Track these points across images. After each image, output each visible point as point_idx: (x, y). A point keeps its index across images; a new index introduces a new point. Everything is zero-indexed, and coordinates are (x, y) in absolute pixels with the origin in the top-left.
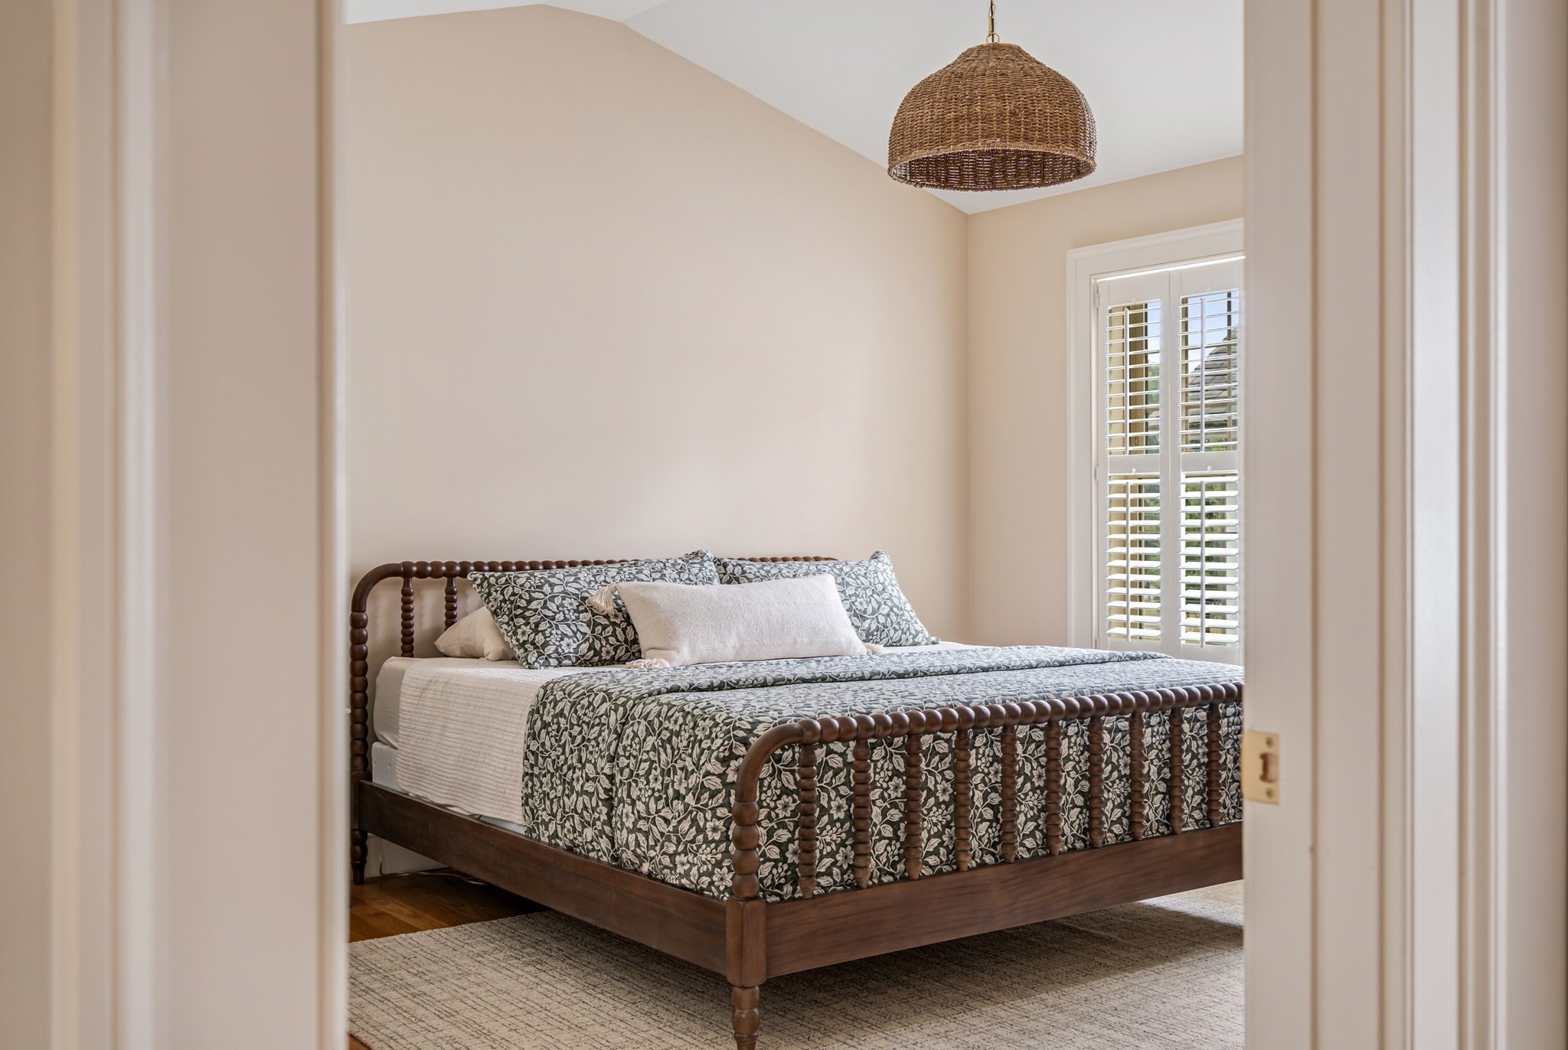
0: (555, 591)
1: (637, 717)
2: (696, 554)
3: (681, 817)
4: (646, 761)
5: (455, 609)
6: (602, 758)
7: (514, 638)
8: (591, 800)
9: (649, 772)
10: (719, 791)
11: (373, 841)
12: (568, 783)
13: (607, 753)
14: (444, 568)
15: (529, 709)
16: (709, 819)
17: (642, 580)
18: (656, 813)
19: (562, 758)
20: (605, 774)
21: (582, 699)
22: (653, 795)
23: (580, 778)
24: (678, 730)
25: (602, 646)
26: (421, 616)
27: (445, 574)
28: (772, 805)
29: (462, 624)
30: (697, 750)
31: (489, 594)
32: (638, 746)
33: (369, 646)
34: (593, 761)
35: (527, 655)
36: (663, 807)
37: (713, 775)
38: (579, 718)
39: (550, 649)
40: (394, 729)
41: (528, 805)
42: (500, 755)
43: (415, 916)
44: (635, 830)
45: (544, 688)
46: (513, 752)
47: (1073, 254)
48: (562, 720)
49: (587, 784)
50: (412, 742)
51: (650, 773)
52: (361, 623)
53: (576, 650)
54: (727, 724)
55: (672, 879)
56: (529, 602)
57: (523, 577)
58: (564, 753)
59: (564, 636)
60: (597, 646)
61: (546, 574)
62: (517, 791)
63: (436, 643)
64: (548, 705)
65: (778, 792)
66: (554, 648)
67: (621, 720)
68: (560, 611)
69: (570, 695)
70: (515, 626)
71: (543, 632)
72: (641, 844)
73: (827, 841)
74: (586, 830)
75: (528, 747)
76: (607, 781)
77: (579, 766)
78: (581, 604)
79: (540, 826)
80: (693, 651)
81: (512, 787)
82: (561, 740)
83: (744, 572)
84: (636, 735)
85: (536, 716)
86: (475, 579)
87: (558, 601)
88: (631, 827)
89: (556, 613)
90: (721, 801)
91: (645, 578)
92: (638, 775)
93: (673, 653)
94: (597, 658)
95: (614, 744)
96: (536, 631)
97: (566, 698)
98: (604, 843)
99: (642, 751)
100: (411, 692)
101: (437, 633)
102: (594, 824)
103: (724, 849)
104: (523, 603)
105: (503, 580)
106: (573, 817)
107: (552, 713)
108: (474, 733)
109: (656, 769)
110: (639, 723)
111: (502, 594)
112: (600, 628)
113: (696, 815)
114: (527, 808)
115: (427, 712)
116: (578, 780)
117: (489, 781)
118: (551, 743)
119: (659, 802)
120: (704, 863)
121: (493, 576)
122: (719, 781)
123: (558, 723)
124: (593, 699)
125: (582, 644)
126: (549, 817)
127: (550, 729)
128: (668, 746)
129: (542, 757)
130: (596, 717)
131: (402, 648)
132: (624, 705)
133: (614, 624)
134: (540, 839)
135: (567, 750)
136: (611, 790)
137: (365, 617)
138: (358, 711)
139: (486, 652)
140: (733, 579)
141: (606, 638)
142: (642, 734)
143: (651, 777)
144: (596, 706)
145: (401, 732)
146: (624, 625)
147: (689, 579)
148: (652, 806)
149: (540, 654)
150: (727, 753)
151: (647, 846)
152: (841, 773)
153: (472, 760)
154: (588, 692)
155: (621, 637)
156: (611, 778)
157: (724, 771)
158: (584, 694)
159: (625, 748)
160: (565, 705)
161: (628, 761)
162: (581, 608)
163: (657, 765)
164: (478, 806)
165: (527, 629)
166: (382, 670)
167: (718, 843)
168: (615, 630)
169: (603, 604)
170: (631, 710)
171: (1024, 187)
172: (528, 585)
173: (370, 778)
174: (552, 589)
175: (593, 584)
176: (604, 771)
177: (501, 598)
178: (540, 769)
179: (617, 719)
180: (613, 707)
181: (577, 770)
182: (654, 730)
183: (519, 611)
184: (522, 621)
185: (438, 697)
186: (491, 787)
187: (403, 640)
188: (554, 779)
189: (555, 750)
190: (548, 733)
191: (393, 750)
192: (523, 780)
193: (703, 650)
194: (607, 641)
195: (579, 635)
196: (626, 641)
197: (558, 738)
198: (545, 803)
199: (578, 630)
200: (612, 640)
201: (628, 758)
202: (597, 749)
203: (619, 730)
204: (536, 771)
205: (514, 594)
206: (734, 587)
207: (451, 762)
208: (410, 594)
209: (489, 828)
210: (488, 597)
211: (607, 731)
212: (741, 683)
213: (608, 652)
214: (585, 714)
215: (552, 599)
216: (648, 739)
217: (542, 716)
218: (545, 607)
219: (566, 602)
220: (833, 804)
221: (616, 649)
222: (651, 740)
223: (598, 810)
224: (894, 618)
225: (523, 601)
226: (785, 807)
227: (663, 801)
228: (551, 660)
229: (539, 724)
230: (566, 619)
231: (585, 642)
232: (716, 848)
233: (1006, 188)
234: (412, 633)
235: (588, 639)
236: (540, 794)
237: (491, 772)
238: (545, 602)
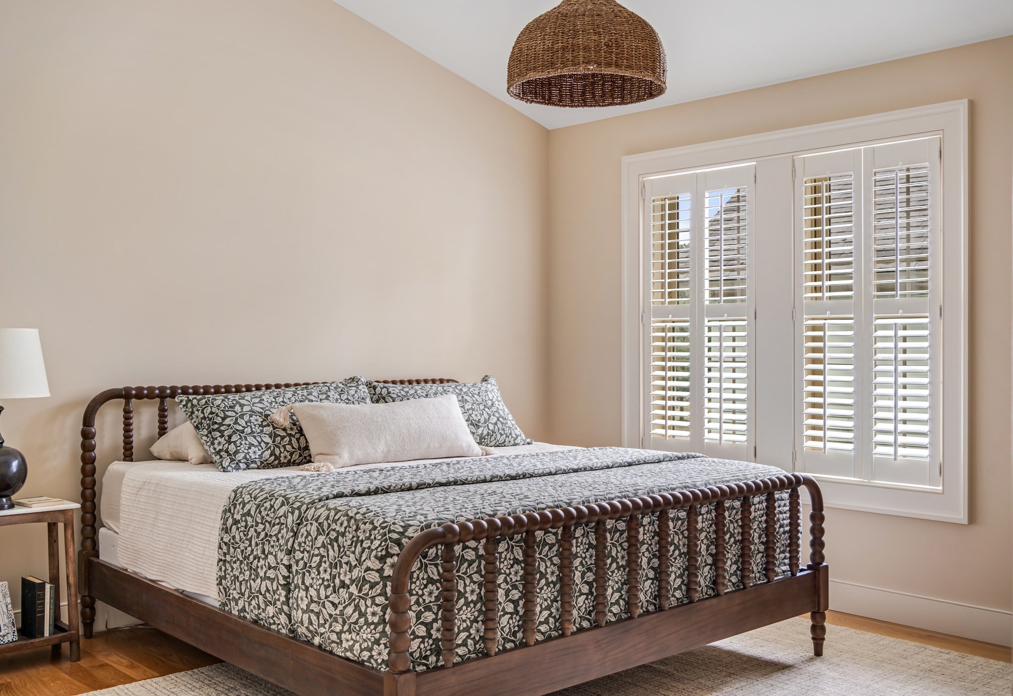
0: (244, 410)
1: (310, 519)
2: (353, 379)
3: (347, 603)
4: (317, 555)
5: (166, 422)
6: (282, 551)
7: (212, 447)
8: (272, 584)
9: (319, 565)
10: (377, 583)
11: (100, 605)
12: (254, 570)
13: (286, 547)
14: (157, 392)
15: (222, 509)
16: (369, 605)
17: (312, 401)
18: (326, 598)
19: (249, 549)
20: (284, 565)
21: (265, 502)
22: (323, 583)
23: (264, 567)
24: (343, 531)
25: (281, 452)
26: (139, 428)
27: (158, 396)
28: (420, 592)
29: (171, 434)
30: (359, 549)
31: (192, 413)
32: (311, 543)
33: (97, 452)
34: (274, 554)
35: (222, 461)
36: (331, 594)
37: (373, 570)
38: (263, 518)
39: (240, 456)
40: (116, 518)
41: (221, 585)
42: (199, 544)
43: (132, 667)
44: (308, 610)
45: (235, 491)
46: (210, 541)
47: (627, 160)
48: (249, 519)
49: (269, 572)
50: (130, 530)
51: (321, 566)
52: (90, 436)
53: (261, 456)
54: (384, 528)
55: (339, 651)
56: (224, 419)
57: (219, 399)
58: (250, 545)
59: (251, 446)
60: (277, 452)
61: (237, 397)
62: (213, 573)
63: (151, 449)
64: (238, 506)
65: (425, 582)
66: (243, 455)
67: (297, 521)
68: (248, 426)
69: (255, 498)
70: (212, 438)
71: (235, 442)
72: (313, 622)
73: (463, 619)
74: (268, 608)
75: (222, 539)
76: (285, 570)
77: (263, 556)
78: (264, 420)
79: (231, 602)
80: (351, 456)
81: (209, 569)
82: (248, 535)
83: (389, 393)
84: (309, 534)
85: (228, 514)
86: (181, 401)
87: (246, 418)
88: (305, 608)
89: (245, 428)
90: (379, 591)
91: (314, 399)
92: (310, 567)
93: (337, 458)
94: (277, 462)
95: (291, 540)
96: (229, 442)
97: (252, 501)
98: (283, 619)
99: (314, 547)
100: (129, 491)
101: (152, 441)
102: (275, 604)
103: (381, 630)
104: (219, 420)
105: (203, 401)
106: (257, 597)
107: (241, 513)
108: (179, 525)
109: (325, 562)
110: (311, 524)
111: (203, 412)
112: (279, 438)
113: (358, 602)
114: (221, 587)
115: (142, 507)
116: (262, 568)
117: (191, 564)
118: (240, 537)
119: (328, 590)
120: (365, 641)
121: (195, 398)
122: (377, 575)
123: (246, 521)
124: (274, 503)
125: (265, 451)
126: (239, 596)
127: (239, 525)
128: (335, 544)
129: (233, 547)
130: (276, 518)
131: (124, 454)
132: (299, 508)
133: (290, 435)
134: (231, 612)
135: (253, 543)
136: (289, 577)
137: (93, 430)
138: (88, 504)
139: (189, 458)
140: (378, 399)
141: (284, 446)
142: (314, 533)
143: (321, 569)
144: (276, 509)
145: (121, 521)
146: (298, 436)
147: (347, 399)
148: (323, 593)
149: (232, 460)
150: (384, 553)
151: (318, 624)
152: (474, 564)
153: (177, 546)
154: (270, 496)
155: (296, 445)
156: (289, 567)
157: (382, 567)
158: (267, 498)
159: (300, 544)
160: (251, 507)
161: (302, 555)
162: (265, 423)
163: (326, 559)
164: (182, 583)
165: (222, 440)
166: (107, 472)
167: (377, 625)
168: (291, 440)
169: (282, 420)
170: (305, 513)
171: (608, 105)
172: (223, 405)
173: (97, 556)
174: (242, 409)
175: (274, 404)
176: (283, 562)
177: (202, 416)
178: (231, 557)
179: (293, 520)
180: (290, 510)
181: (261, 560)
182: (323, 531)
183: (216, 426)
184: (218, 434)
185: (151, 495)
186: (193, 568)
187: (124, 448)
188: (242, 566)
189: (243, 542)
190: (238, 529)
191: (116, 535)
192: (218, 565)
193: (359, 454)
194: (285, 448)
195: (263, 444)
196: (299, 448)
197: (245, 533)
198: (235, 584)
199: (262, 440)
200: (289, 447)
201: (302, 552)
202: (277, 544)
203: (295, 529)
204: (228, 558)
205: (212, 413)
206: (381, 406)
207: (161, 547)
208: (130, 412)
209: (191, 602)
210: (191, 415)
211: (285, 530)
212: (392, 488)
213: (285, 457)
214: (268, 515)
215: (242, 416)
216: (319, 537)
217: (233, 515)
218: (236, 423)
219: (253, 419)
220: (468, 589)
221: (291, 455)
222: (321, 539)
223: (278, 592)
224: (500, 425)
225: (219, 418)
226: (430, 593)
227: (331, 588)
228: (241, 465)
229: (230, 521)
230: (252, 432)
231: (267, 450)
232: (375, 629)
233: (594, 106)
234: (132, 442)
235: (270, 448)
236: (231, 577)
237: (193, 557)
238: (237, 419)
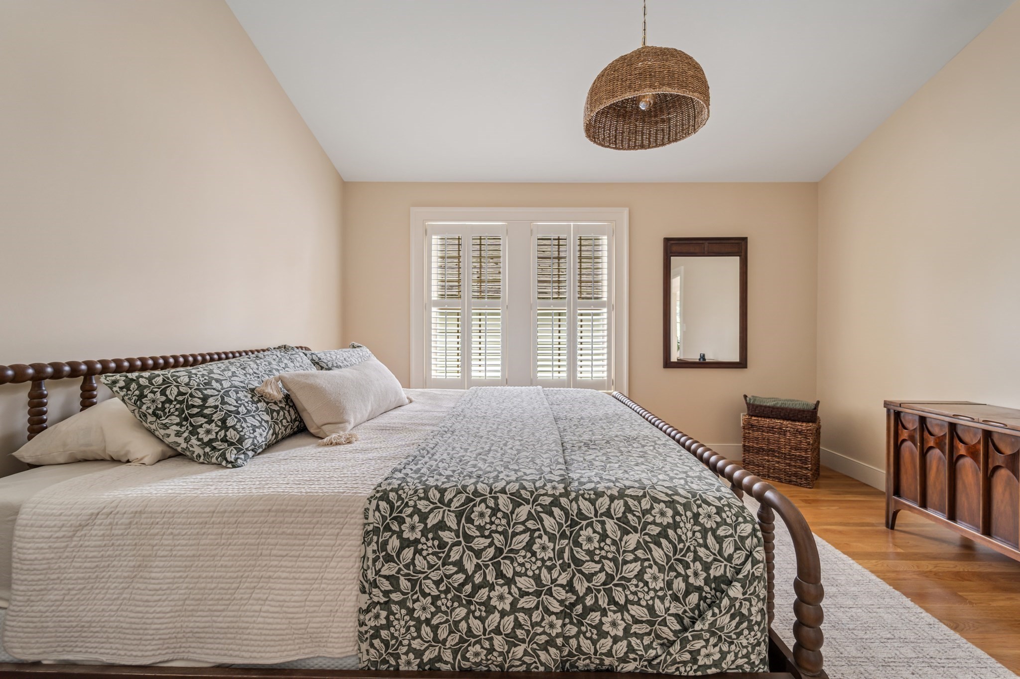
0: (224, 386)
2: (285, 347)
3: (723, 612)
4: (631, 561)
5: (43, 414)
6: (550, 568)
8: (530, 617)
9: (640, 574)
12: (479, 604)
13: (559, 562)
14: (30, 371)
16: (755, 604)
18: (666, 613)
19: (459, 576)
20: (559, 586)
21: (474, 506)
22: (656, 595)
23: (507, 596)
24: (671, 522)
30: (711, 540)
31: (141, 396)
32: (613, 548)
34: (530, 574)
35: (222, 454)
36: (672, 604)
38: (480, 528)
39: (248, 443)
41: (377, 637)
42: (291, 587)
44: (626, 635)
47: (414, 209)
48: (445, 534)
49: (521, 601)
51: (644, 573)
53: (265, 438)
56: (203, 400)
57: (184, 374)
58: (460, 570)
59: (254, 428)
60: (277, 429)
61: (204, 369)
64: (407, 519)
66: (251, 440)
68: (241, 404)
69: (443, 503)
70: (191, 424)
71: (233, 427)
72: (637, 648)
75: (376, 572)
76: (564, 592)
77: (501, 582)
79: (402, 656)
82: (449, 556)
85: (386, 535)
86: (115, 382)
87: (233, 394)
88: (620, 634)
92: (622, 578)
93: (347, 424)
94: (275, 441)
96: (224, 428)
97: (437, 508)
99: (621, 551)
101: (16, 444)
102: (532, 640)
104: (198, 402)
105: (159, 379)
106: (490, 639)
107: (421, 528)
108: (223, 566)
109: (650, 567)
110: (601, 522)
111: (163, 394)
112: (275, 414)
114: (376, 641)
118: (428, 562)
120: (744, 647)
121: (141, 376)
123: (438, 538)
125: (268, 431)
126: (427, 644)
129: (410, 579)
133: (282, 408)
135: (468, 566)
139: (135, 456)
143: (647, 577)
144: (508, 512)
148: (658, 605)
149: (238, 451)
151: (643, 647)
154: (474, 496)
156: (568, 587)
158: (469, 500)
159: (589, 553)
160: (443, 516)
161: (600, 566)
162: (256, 399)
163: (652, 562)
165: (211, 427)
169: (275, 393)
170: (572, 508)
172: (192, 383)
174: (221, 385)
176: (556, 583)
177: (162, 399)
178: (406, 594)
179: (557, 522)
181: (497, 588)
182: (631, 527)
183: (194, 410)
184: (201, 420)
185: (116, 532)
186: (279, 627)
188: (441, 602)
189: (438, 569)
190: (418, 552)
192: (368, 612)
194: (282, 425)
195: (263, 423)
197: (443, 555)
198: (418, 631)
199: (262, 419)
201: (599, 562)
202: (533, 560)
203: (568, 534)
204: (397, 597)
205: (180, 394)
210: (139, 400)
211: (545, 538)
213: (281, 434)
214: (491, 523)
215: (227, 393)
216: (626, 538)
217: (399, 534)
218: (223, 402)
219: (241, 395)
221: (285, 430)
223: (544, 624)
225: (196, 399)
227: (669, 597)
228: (250, 453)
229: (394, 544)
230: (249, 411)
231: (269, 429)
235: (270, 426)
236: (407, 623)
238: (223, 398)
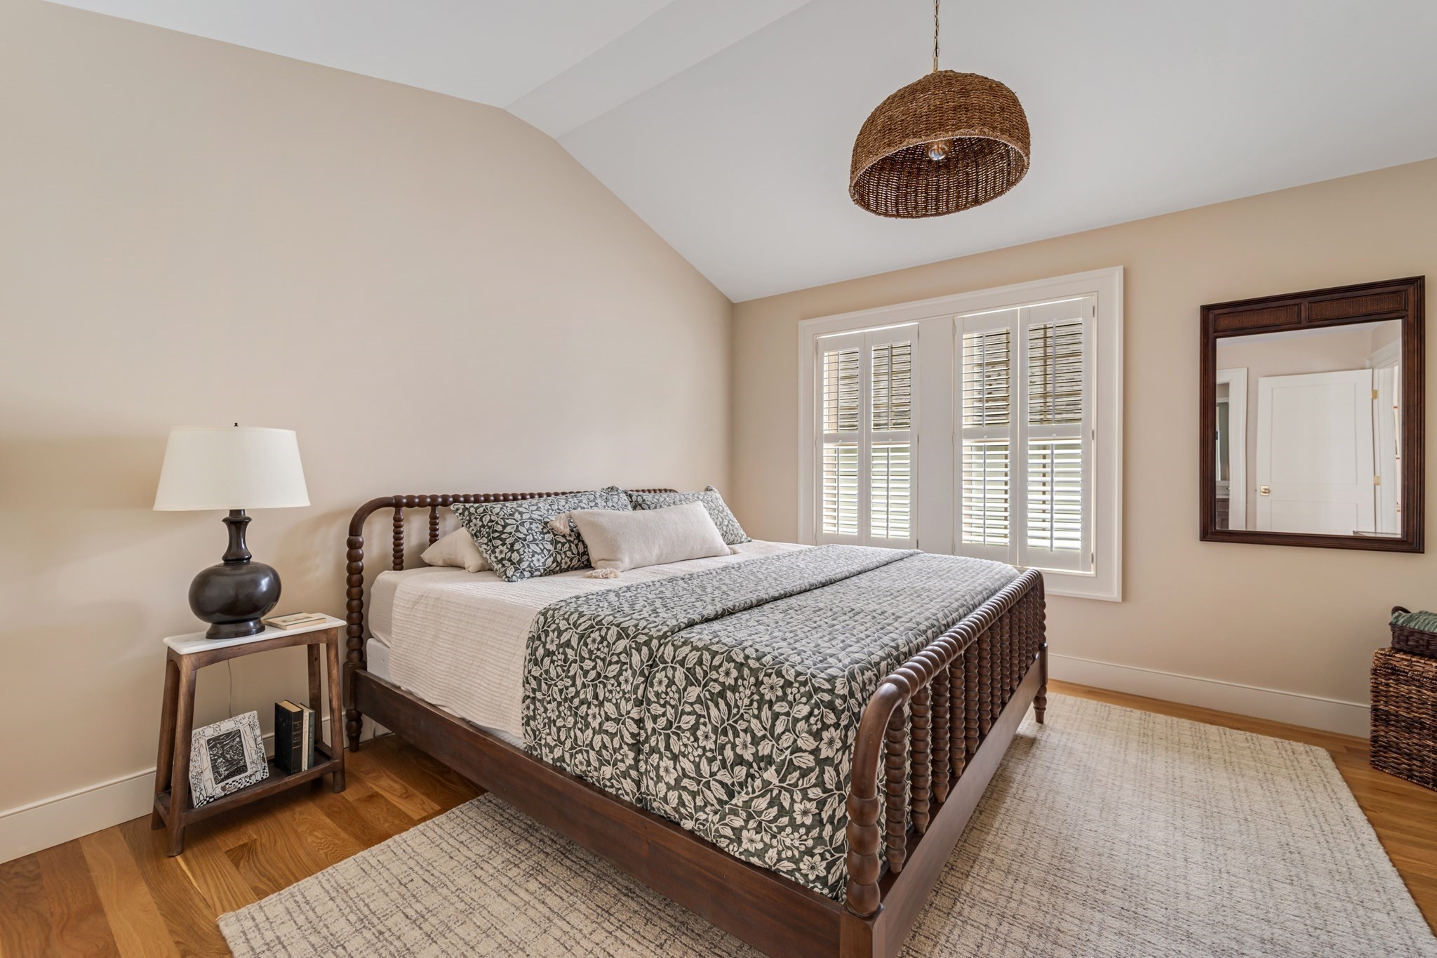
0: (524, 518)
1: (669, 661)
2: (612, 488)
3: (757, 794)
4: (689, 714)
5: (437, 530)
6: (628, 700)
7: (493, 555)
8: (612, 741)
9: (694, 729)
10: (811, 770)
11: (366, 719)
12: (582, 717)
13: (635, 696)
14: (429, 500)
15: (526, 636)
16: (798, 800)
17: (584, 508)
18: (710, 776)
19: (572, 690)
20: (633, 719)
21: (592, 632)
22: (704, 754)
23: (598, 716)
24: (733, 684)
25: (562, 559)
26: (409, 535)
27: (429, 505)
29: (443, 542)
30: (766, 713)
31: (470, 521)
32: (677, 696)
33: (365, 562)
34: (614, 701)
35: (506, 570)
36: (719, 770)
37: (805, 751)
38: (591, 652)
39: (524, 565)
40: (388, 631)
41: (529, 725)
42: (495, 671)
43: (407, 796)
44: (677, 786)
45: (544, 614)
46: (509, 670)
48: (569, 652)
49: (607, 724)
50: (403, 646)
51: (698, 729)
52: (357, 545)
53: (544, 564)
54: (804, 684)
55: (733, 849)
56: (504, 527)
57: (497, 507)
58: (574, 685)
59: (534, 553)
60: (559, 559)
61: (515, 504)
62: (517, 711)
63: (422, 556)
64: (551, 634)
66: (528, 563)
67: (647, 662)
68: (530, 533)
69: (576, 625)
70: (493, 546)
71: (518, 551)
72: (687, 803)
74: (603, 768)
75: (530, 672)
76: (635, 726)
77: (596, 702)
78: (544, 527)
79: (543, 748)
81: (508, 702)
82: (569, 671)
83: (644, 500)
84: (671, 682)
85: (537, 643)
86: (458, 509)
87: (527, 525)
88: (673, 783)
89: (526, 535)
90: (813, 781)
91: (585, 506)
92: (679, 728)
93: (619, 563)
94: (558, 568)
95: (642, 687)
96: (512, 550)
97: (571, 628)
98: (628, 785)
99: (683, 701)
100: (403, 605)
101: (422, 548)
102: (615, 764)
103: (816, 835)
104: (499, 528)
105: (481, 510)
106: (587, 752)
107: (557, 643)
108: (467, 646)
109: (705, 724)
110: (674, 669)
111: (481, 520)
112: (560, 545)
113: (779, 794)
114: (528, 728)
115: (419, 622)
116: (594, 717)
117: (483, 693)
118: (557, 672)
119: (713, 764)
120: (788, 848)
121: (472, 506)
122: (811, 758)
123: (565, 654)
124: (606, 634)
125: (547, 558)
126: (555, 743)
127: (555, 658)
128: (721, 702)
129: (546, 684)
130: (613, 654)
131: (394, 562)
132: (647, 644)
133: (569, 541)
134: (542, 758)
135: (579, 683)
136: (639, 734)
137: (361, 540)
138: (355, 615)
139: (466, 566)
140: (636, 506)
141: (565, 552)
142: (682, 685)
143: (699, 733)
144: (611, 642)
145: (393, 636)
146: (576, 541)
147: (613, 506)
148: (704, 765)
149: (516, 569)
150: (819, 726)
151: (695, 807)
153: (464, 670)
154: (597, 624)
155: (575, 551)
156: (640, 722)
157: (817, 746)
158: (592, 626)
159: (657, 695)
160: (572, 636)
161: (663, 710)
162: (545, 531)
163: (707, 720)
164: (471, 714)
165: (504, 548)
166: (375, 582)
167: (809, 829)
168: (570, 546)
169: (562, 527)
170: (657, 651)
172: (502, 513)
173: (364, 667)
174: (522, 516)
175: (550, 511)
176: (630, 715)
177: (481, 524)
178: (544, 695)
179: (641, 660)
180: (634, 646)
181: (592, 706)
182: (697, 679)
183: (497, 535)
184: (499, 542)
185: (428, 610)
186: (486, 699)
187: (394, 556)
188: (562, 708)
189: (562, 680)
190: (553, 662)
191: (386, 648)
192: (524, 702)
193: (638, 558)
194: (566, 556)
195: (545, 552)
196: (578, 554)
197: (565, 668)
198: (550, 728)
199: (544, 547)
200: (569, 553)
201: (663, 706)
202: (618, 689)
203: (647, 673)
204: (539, 696)
205: (491, 521)
206: (639, 513)
207: (443, 669)
208: (400, 520)
209: (485, 739)
210: (469, 523)
211: (629, 672)
212: (737, 608)
213: (566, 563)
214: (598, 649)
215: (522, 524)
216: (689, 689)
217: (544, 644)
218: (517, 530)
219: (533, 526)
221: (571, 561)
222: (694, 692)
223: (621, 751)
224: (730, 527)
225: (499, 526)
227: (718, 762)
228: (525, 573)
229: (541, 651)
230: (534, 539)
231: (550, 557)
232: (806, 833)
234: (402, 550)
235: (552, 554)
236: (544, 719)
237: (486, 685)
238: (517, 527)
